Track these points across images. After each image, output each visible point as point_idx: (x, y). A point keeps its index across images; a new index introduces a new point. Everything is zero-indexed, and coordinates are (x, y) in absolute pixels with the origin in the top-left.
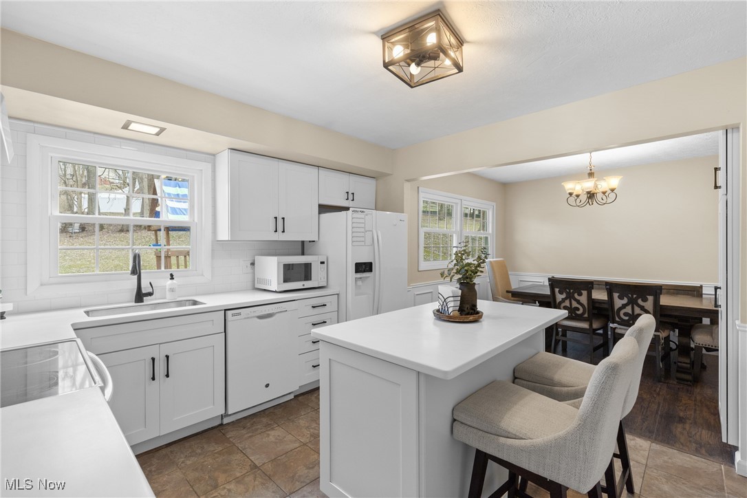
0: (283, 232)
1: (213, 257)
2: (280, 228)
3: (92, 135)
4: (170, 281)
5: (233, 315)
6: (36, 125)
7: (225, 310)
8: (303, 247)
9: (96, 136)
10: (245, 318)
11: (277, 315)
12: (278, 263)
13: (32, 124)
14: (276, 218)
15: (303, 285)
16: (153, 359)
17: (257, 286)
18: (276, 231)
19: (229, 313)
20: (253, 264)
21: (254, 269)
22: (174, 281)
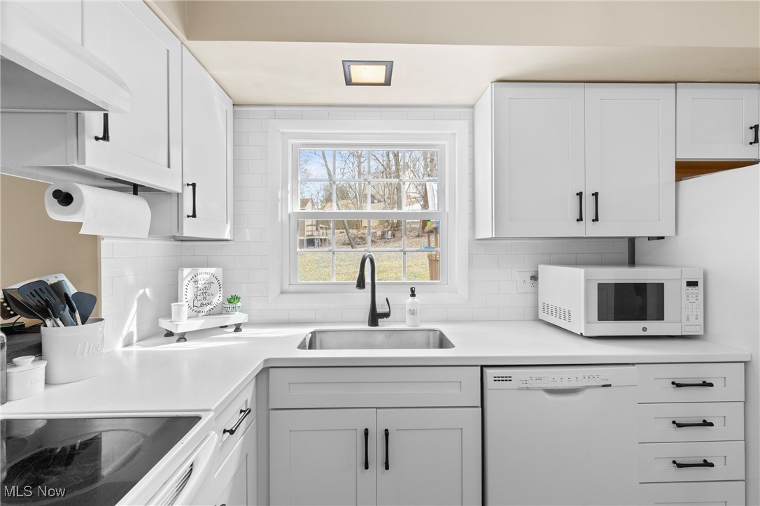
0: (596, 219)
1: (471, 264)
2: (589, 213)
3: (325, 109)
4: (411, 299)
5: (497, 379)
6: (276, 108)
7: (482, 367)
8: (631, 251)
9: (330, 109)
10: (520, 389)
11: (587, 392)
12: (587, 281)
13: (271, 108)
14: (580, 194)
15: (645, 329)
16: (366, 432)
17: (542, 316)
18: (580, 219)
19: (489, 373)
20: (535, 278)
21: (536, 287)
22: (416, 299)
